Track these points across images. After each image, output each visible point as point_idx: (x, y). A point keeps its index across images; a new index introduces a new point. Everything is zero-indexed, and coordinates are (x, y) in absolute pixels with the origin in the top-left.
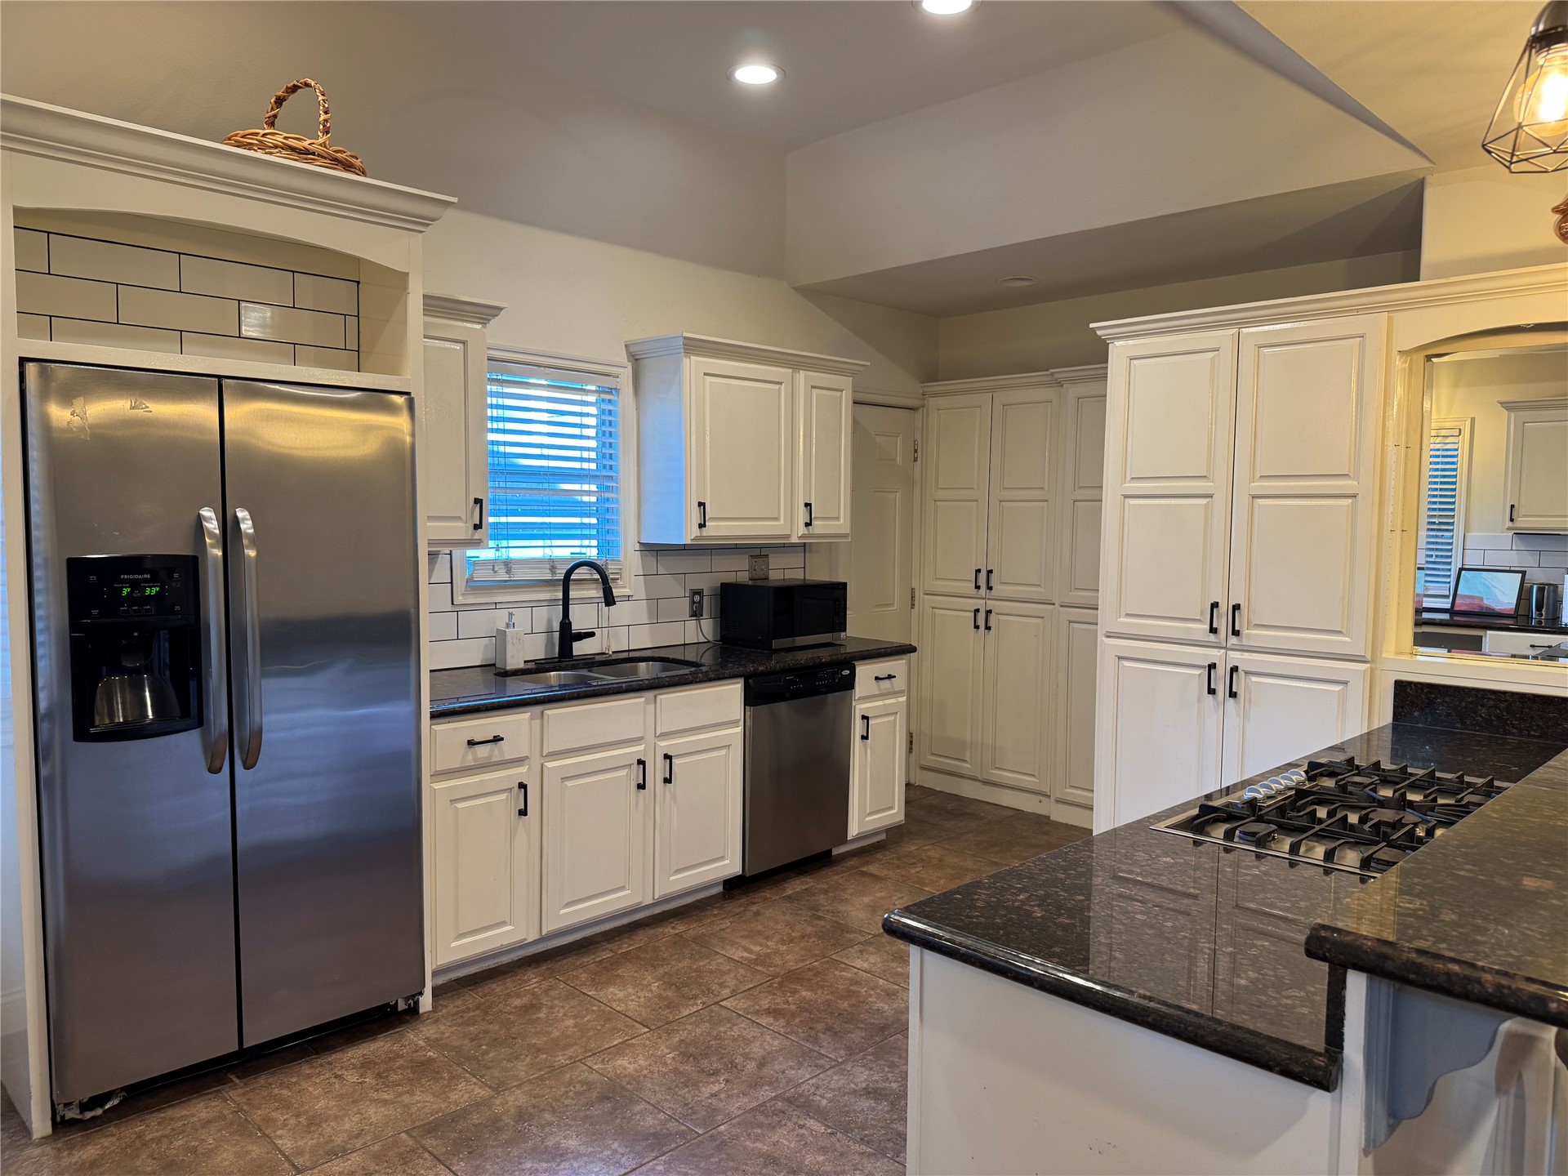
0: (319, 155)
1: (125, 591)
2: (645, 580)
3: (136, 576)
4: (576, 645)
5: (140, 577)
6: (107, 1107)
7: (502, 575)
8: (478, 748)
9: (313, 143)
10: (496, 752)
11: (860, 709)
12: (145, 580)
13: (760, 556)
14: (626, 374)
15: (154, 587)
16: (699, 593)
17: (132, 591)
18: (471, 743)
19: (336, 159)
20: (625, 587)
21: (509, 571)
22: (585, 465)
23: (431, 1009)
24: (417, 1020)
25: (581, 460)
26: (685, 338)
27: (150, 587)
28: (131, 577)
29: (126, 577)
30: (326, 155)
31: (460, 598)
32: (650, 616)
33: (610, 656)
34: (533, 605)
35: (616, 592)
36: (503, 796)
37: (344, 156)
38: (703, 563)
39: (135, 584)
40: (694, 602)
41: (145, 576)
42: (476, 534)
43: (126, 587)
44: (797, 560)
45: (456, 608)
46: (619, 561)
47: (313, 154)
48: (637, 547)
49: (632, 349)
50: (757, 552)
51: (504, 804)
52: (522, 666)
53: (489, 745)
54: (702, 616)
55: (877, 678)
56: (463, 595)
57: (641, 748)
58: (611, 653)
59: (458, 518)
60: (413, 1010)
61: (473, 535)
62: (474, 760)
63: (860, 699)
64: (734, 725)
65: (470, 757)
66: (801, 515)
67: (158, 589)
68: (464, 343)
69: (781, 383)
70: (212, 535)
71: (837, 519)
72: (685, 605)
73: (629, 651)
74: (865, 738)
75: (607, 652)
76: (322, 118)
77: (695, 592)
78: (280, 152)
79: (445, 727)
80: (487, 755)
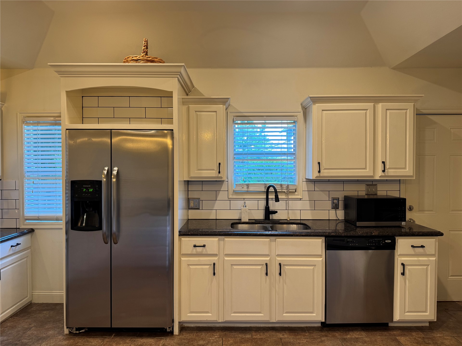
0: (142, 60)
1: (84, 190)
2: (308, 193)
3: (87, 186)
4: (271, 216)
5: (88, 186)
6: (81, 331)
7: (245, 189)
8: (197, 248)
9: (140, 57)
10: (204, 251)
11: (401, 260)
12: (89, 187)
13: (372, 185)
14: (300, 116)
15: (92, 189)
16: (338, 199)
17: (86, 190)
18: (195, 246)
19: (147, 60)
20: (299, 195)
21: (248, 188)
22: (283, 150)
23: (178, 334)
24: (172, 336)
25: (281, 148)
26: (310, 97)
27: (91, 189)
28: (86, 186)
29: (84, 186)
30: (144, 60)
31: (231, 196)
32: (311, 206)
33: (289, 221)
34: (258, 200)
35: (280, 197)
36: (208, 267)
37: (150, 58)
38: (340, 187)
39: (86, 188)
40: (333, 203)
41: (89, 186)
42: (219, 175)
43: (84, 189)
44: (396, 187)
45: (230, 200)
46: (296, 185)
47: (140, 60)
48: (305, 180)
49: (304, 105)
50: (371, 183)
51: (208, 269)
52: (247, 221)
53: (202, 248)
54: (338, 209)
55: (412, 246)
56: (232, 195)
57: (268, 259)
58: (289, 220)
59: (213, 170)
60: (172, 333)
61: (218, 175)
62: (196, 252)
63: (400, 255)
64: (319, 257)
65: (194, 251)
66: (380, 167)
67: (92, 190)
68: (216, 112)
69: (367, 110)
70: (104, 175)
71: (405, 168)
72: (329, 204)
73: (301, 220)
74: (403, 274)
75: (288, 219)
76: (143, 48)
77: (334, 199)
78: (131, 62)
79: (185, 239)
80: (201, 251)
